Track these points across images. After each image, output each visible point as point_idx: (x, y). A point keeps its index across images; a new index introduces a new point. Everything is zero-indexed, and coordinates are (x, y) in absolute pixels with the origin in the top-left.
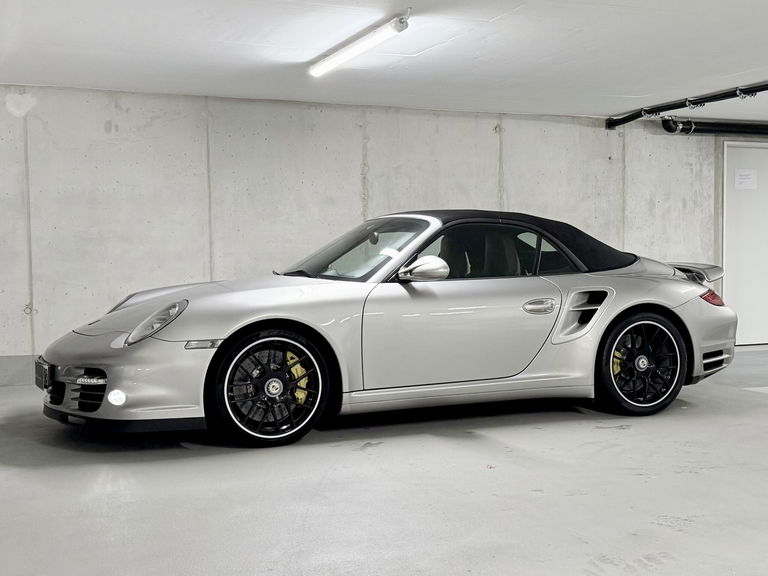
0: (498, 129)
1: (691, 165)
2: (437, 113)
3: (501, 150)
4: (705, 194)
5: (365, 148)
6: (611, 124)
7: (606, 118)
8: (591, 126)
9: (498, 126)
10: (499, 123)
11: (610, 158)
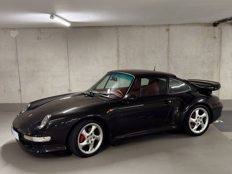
0: (168, 30)
2: (144, 26)
3: (169, 37)
5: (118, 40)
6: (215, 25)
7: (213, 22)
8: (207, 26)
9: (168, 29)
10: (168, 28)
11: (215, 37)
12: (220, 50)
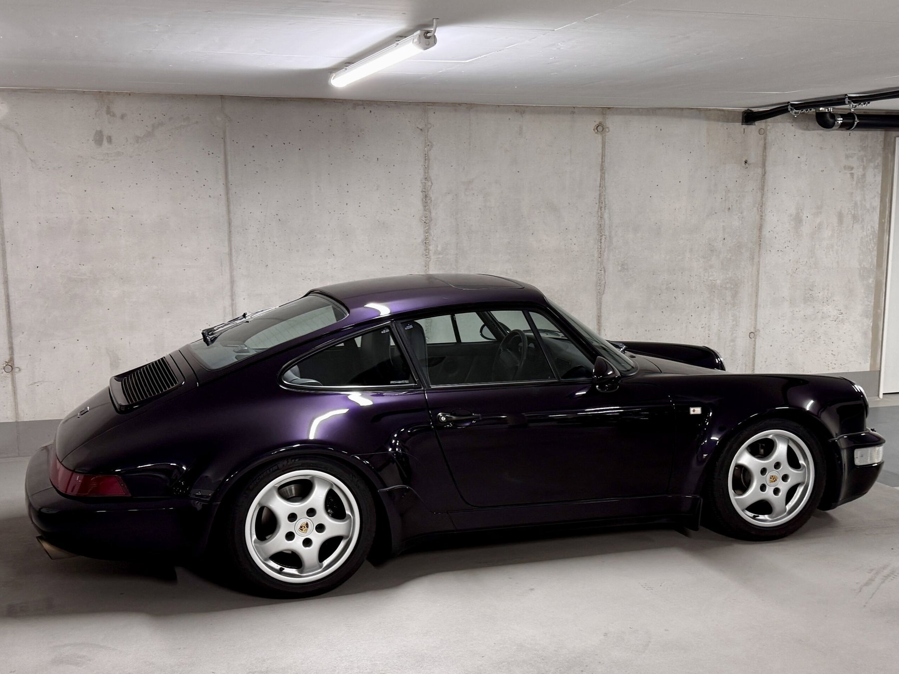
0: (600, 128)
1: (852, 168)
2: (521, 111)
3: (603, 156)
4: (868, 206)
5: (427, 158)
6: (750, 117)
7: (743, 109)
8: (724, 122)
9: (600, 123)
10: (601, 120)
11: (746, 162)
12: (761, 206)
